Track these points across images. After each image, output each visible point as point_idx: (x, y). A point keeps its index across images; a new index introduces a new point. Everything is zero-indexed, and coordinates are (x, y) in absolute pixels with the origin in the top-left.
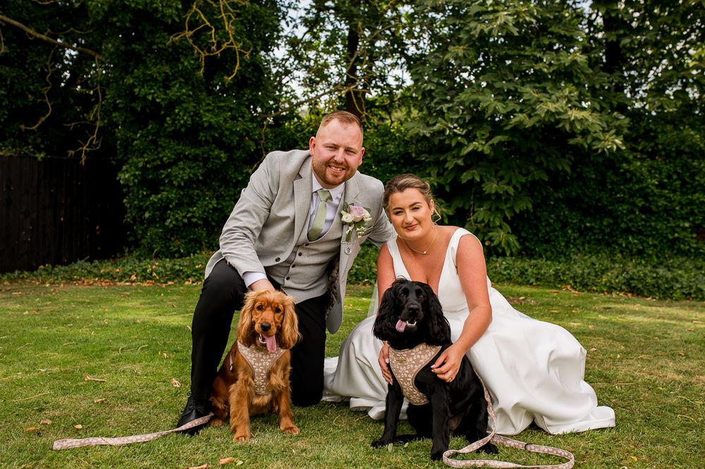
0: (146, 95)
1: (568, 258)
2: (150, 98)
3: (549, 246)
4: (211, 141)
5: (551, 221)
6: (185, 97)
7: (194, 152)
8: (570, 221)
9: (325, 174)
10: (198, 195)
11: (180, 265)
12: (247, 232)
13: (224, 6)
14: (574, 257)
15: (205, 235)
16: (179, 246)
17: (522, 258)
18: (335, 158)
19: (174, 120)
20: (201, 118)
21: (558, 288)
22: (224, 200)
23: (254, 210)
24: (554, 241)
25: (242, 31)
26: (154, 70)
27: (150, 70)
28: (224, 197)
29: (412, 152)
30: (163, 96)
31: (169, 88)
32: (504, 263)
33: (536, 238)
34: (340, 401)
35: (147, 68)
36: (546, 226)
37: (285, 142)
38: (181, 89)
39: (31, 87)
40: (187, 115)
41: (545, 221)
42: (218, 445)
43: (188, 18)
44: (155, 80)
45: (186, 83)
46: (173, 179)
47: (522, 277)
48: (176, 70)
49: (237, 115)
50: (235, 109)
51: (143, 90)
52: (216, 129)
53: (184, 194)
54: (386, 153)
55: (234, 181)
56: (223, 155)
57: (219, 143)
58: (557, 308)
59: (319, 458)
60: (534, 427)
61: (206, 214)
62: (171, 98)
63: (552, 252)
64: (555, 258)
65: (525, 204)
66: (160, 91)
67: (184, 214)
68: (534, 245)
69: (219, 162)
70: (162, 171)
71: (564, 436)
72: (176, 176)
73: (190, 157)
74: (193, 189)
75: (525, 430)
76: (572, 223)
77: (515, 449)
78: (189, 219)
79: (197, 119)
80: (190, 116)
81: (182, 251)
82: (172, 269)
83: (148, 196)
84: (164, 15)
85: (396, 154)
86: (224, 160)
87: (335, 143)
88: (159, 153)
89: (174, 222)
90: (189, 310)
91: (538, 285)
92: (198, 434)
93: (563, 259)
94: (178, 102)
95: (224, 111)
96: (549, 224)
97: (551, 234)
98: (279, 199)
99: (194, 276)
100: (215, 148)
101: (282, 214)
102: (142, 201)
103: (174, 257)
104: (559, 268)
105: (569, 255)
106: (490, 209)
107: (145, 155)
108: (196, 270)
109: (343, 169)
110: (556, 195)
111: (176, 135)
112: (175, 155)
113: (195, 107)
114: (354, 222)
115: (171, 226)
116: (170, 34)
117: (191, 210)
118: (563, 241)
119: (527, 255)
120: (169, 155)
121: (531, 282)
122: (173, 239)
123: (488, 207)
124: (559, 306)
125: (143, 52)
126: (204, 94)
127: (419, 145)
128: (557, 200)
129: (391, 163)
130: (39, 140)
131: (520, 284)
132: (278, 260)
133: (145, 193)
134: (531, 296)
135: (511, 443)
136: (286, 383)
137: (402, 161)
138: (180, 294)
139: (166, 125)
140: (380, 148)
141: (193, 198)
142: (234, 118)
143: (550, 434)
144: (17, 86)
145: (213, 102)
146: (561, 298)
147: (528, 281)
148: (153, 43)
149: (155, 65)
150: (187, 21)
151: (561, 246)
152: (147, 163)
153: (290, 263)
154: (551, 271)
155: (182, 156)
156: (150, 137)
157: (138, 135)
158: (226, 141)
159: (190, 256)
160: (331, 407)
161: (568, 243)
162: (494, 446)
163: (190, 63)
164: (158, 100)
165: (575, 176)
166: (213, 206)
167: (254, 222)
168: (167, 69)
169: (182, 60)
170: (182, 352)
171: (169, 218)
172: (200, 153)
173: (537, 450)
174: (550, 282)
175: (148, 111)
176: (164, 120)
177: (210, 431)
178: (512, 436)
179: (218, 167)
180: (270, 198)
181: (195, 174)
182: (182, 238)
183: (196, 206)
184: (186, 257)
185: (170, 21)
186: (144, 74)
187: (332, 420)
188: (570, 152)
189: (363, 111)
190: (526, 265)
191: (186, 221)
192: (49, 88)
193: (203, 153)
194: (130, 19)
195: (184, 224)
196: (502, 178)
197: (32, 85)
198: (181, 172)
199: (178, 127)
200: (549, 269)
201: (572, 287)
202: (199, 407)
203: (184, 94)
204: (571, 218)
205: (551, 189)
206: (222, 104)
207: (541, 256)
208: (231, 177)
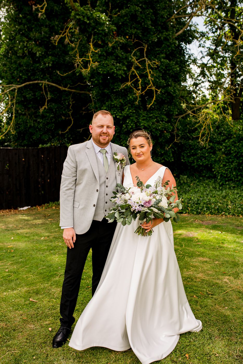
6: (131, 114)
9: (99, 140)
13: (149, 65)
18: (103, 131)
19: (127, 126)
20: (140, 124)
25: (159, 76)
26: (115, 102)
30: (120, 115)
31: (123, 110)
35: (112, 101)
38: (129, 110)
39: (64, 112)
40: (133, 123)
43: (130, 74)
44: (116, 107)
45: (132, 107)
48: (126, 100)
49: (160, 120)
50: (159, 117)
62: (124, 115)
66: (119, 112)
79: (138, 124)
84: (117, 75)
88: (121, 142)
94: (128, 117)
95: (153, 119)
109: (107, 136)
113: (136, 118)
116: (122, 83)
125: (109, 94)
126: (142, 111)
130: (70, 136)
139: (123, 129)
142: (158, 122)
144: (58, 112)
145: (146, 115)
148: (114, 89)
149: (115, 99)
150: (130, 76)
163: (132, 97)
164: (118, 117)
168: (121, 101)
169: (129, 95)
176: (122, 127)
185: (120, 77)
186: (111, 105)
192: (72, 111)
194: (102, 78)
197: (65, 110)
199: (129, 129)
203: (131, 112)
206: (152, 115)
208: (158, 152)
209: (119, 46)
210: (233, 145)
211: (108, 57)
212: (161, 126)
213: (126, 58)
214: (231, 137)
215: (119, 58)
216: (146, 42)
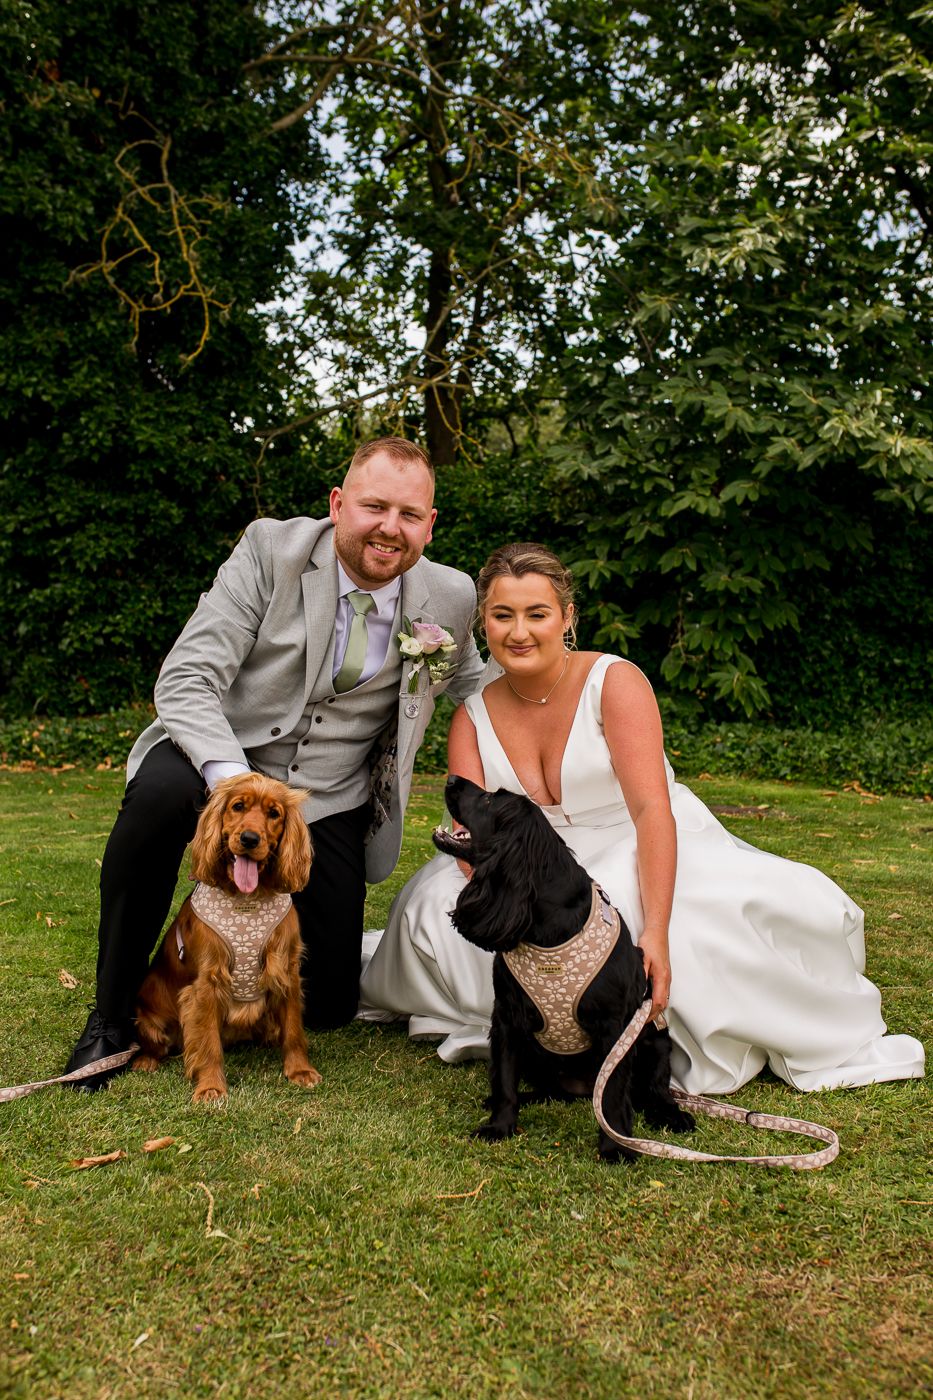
0: (22, 386)
1: (856, 726)
2: (29, 392)
3: (820, 702)
4: (152, 482)
5: (825, 653)
6: (100, 393)
7: (118, 504)
8: (862, 653)
9: (361, 559)
10: (125, 590)
11: (88, 731)
12: (209, 674)
13: (180, 211)
14: (869, 724)
15: (138, 670)
16: (87, 691)
17: (766, 726)
18: (382, 528)
19: (77, 439)
20: (131, 436)
21: (835, 787)
22: (178, 601)
23: (224, 632)
24: (830, 693)
26: (37, 336)
27: (30, 337)
28: (179, 594)
29: (553, 512)
30: (55, 391)
31: (69, 374)
32: (731, 735)
33: (794, 687)
34: (390, 1019)
35: (23, 332)
36: (814, 662)
37: (301, 487)
38: (92, 376)
40: (105, 428)
41: (813, 653)
42: (145, 1111)
43: (107, 235)
44: (39, 357)
45: (103, 366)
46: (75, 557)
47: (764, 765)
48: (82, 336)
49: (204, 431)
50: (200, 419)
51: (14, 377)
52: (162, 459)
53: (98, 588)
54: (502, 513)
55: (198, 562)
56: (174, 511)
57: (169, 487)
58: (830, 827)
59: (341, 1140)
60: (767, 1076)
61: (140, 628)
62: (71, 395)
63: (826, 715)
64: (833, 723)
65: (785, 616)
66: (50, 381)
67: (96, 629)
68: (791, 700)
69: (168, 524)
70: (53, 542)
71: (823, 1096)
72: (82, 552)
73: (110, 513)
74: (116, 578)
75: (749, 1083)
76: (866, 657)
77: (726, 1123)
78: (107, 637)
79: (125, 437)
80: (109, 432)
81: (92, 701)
82: (71, 739)
83: (26, 591)
84: (57, 227)
85: (522, 515)
86: (177, 522)
87: (382, 498)
88: (47, 505)
89: (77, 645)
90: (101, 824)
91: (796, 780)
92: (106, 1086)
93: (847, 728)
94: (87, 402)
95: (179, 421)
96: (821, 659)
97: (824, 679)
98: (273, 610)
99: (117, 753)
100: (160, 497)
101: (280, 640)
102: (12, 601)
103: (76, 714)
104: (837, 746)
105: (859, 720)
106: (714, 627)
107: (20, 509)
108: (120, 742)
109: (397, 549)
110: (835, 602)
111: (81, 470)
112: (81, 510)
113: (119, 413)
114: (424, 655)
115: (71, 651)
116: (72, 265)
117: (111, 619)
118: (847, 692)
119: (777, 718)
120: (68, 509)
121: (782, 773)
122: (74, 677)
123: (711, 622)
124: (834, 824)
125: (15, 301)
127: (568, 499)
128: (836, 612)
129: (511, 533)
131: (762, 778)
132: (276, 732)
133: (18, 585)
134: (782, 802)
135: (720, 1109)
136: (294, 981)
137: (534, 529)
138: (85, 790)
139: (62, 451)
140: (491, 501)
141: (115, 597)
142: (197, 437)
143: (798, 1092)
145: (156, 405)
146: (839, 808)
147: (778, 772)
148: (35, 281)
149: (39, 326)
150: (105, 239)
151: (843, 701)
152: (24, 524)
153: (300, 737)
154: (822, 752)
155: (93, 512)
156: (31, 472)
157: (6, 468)
158: (181, 482)
159: (109, 713)
160: (373, 1033)
161: (856, 698)
162: (687, 1115)
163: (107, 325)
164: (45, 398)
165: (874, 564)
166: (156, 614)
167: (226, 656)
168: (63, 335)
169: (93, 318)
170: (83, 913)
171: (66, 636)
172: (131, 506)
173: (769, 1125)
174: (819, 774)
175: (24, 418)
176: (59, 441)
177: (132, 1080)
178: (723, 1096)
179: (166, 533)
180: (258, 609)
181: (119, 549)
182: (94, 675)
183: (120, 613)
184: (100, 713)
185: (69, 239)
186: (18, 345)
187: (373, 1060)
188: (865, 517)
189: (456, 427)
190: (773, 740)
191: (100, 641)
193: (136, 506)
195: (97, 648)
196: (738, 565)
198: (92, 543)
199: (85, 453)
200: (819, 747)
201: (863, 786)
202: (110, 1033)
203: (97, 386)
204: (864, 648)
205: (827, 590)
206: (175, 409)
207: (803, 722)
208: (192, 555)
209: (66, 117)
210: (462, 546)
211: (21, 152)
212: (211, 454)
213: (91, 172)
214: (454, 520)
215: (62, 167)
216: (167, 126)
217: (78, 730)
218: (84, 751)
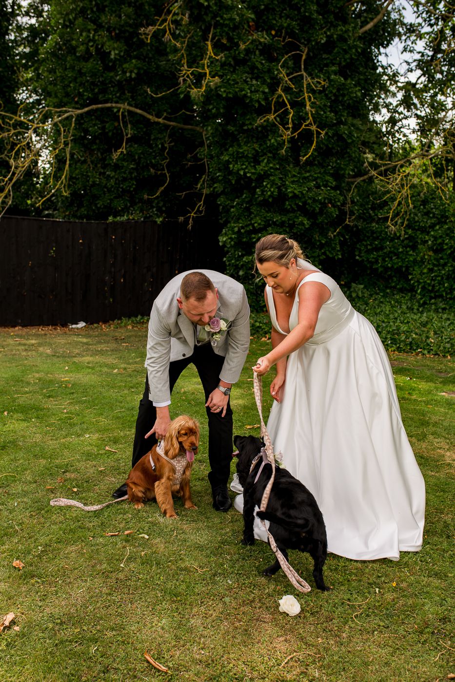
0: (238, 170)
2: (242, 173)
4: (296, 209)
6: (272, 171)
7: (281, 219)
13: (307, 85)
19: (263, 191)
20: (286, 189)
25: (325, 105)
26: (245, 148)
27: (242, 149)
30: (253, 171)
31: (259, 163)
35: (239, 146)
38: (269, 164)
39: (153, 161)
40: (274, 186)
43: (274, 99)
44: (247, 157)
45: (274, 158)
48: (265, 146)
49: (321, 184)
50: (320, 178)
51: (236, 166)
52: (300, 198)
55: (318, 244)
56: (305, 222)
57: (304, 210)
62: (259, 173)
66: (251, 166)
69: (303, 227)
70: (253, 236)
73: (278, 223)
79: (284, 190)
80: (277, 188)
83: (243, 256)
84: (252, 100)
86: (307, 226)
88: (252, 219)
94: (265, 176)
100: (300, 215)
102: (238, 260)
107: (240, 221)
111: (265, 204)
112: (265, 222)
113: (281, 179)
116: (259, 115)
120: (259, 221)
125: (236, 133)
126: (291, 166)
130: (161, 204)
133: (240, 254)
139: (257, 196)
142: (318, 187)
144: (143, 161)
145: (298, 173)
148: (244, 124)
149: (246, 143)
150: (273, 102)
152: (242, 227)
155: (271, 222)
156: (245, 205)
157: (235, 203)
158: (309, 208)
163: (276, 140)
164: (248, 175)
168: (256, 146)
169: (270, 138)
172: (287, 220)
175: (242, 182)
176: (254, 193)
179: (302, 232)
185: (257, 105)
186: (238, 153)
192: (168, 161)
193: (289, 220)
194: (223, 105)
197: (155, 158)
199: (267, 197)
203: (271, 168)
208: (316, 240)
209: (257, 49)
210: (447, 235)
211: (237, 68)
212: (323, 196)
213: (269, 71)
214: (446, 221)
215: (256, 71)
216: (306, 43)
217: (256, 321)
218: (258, 331)
